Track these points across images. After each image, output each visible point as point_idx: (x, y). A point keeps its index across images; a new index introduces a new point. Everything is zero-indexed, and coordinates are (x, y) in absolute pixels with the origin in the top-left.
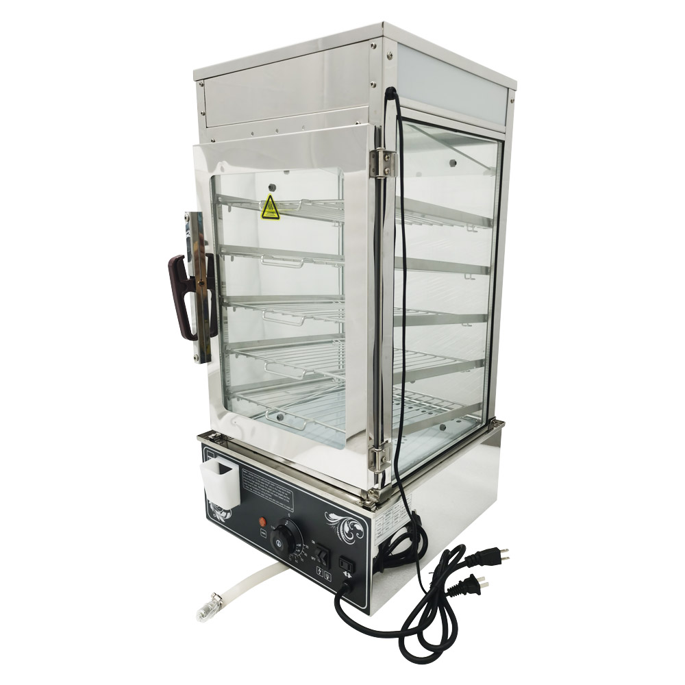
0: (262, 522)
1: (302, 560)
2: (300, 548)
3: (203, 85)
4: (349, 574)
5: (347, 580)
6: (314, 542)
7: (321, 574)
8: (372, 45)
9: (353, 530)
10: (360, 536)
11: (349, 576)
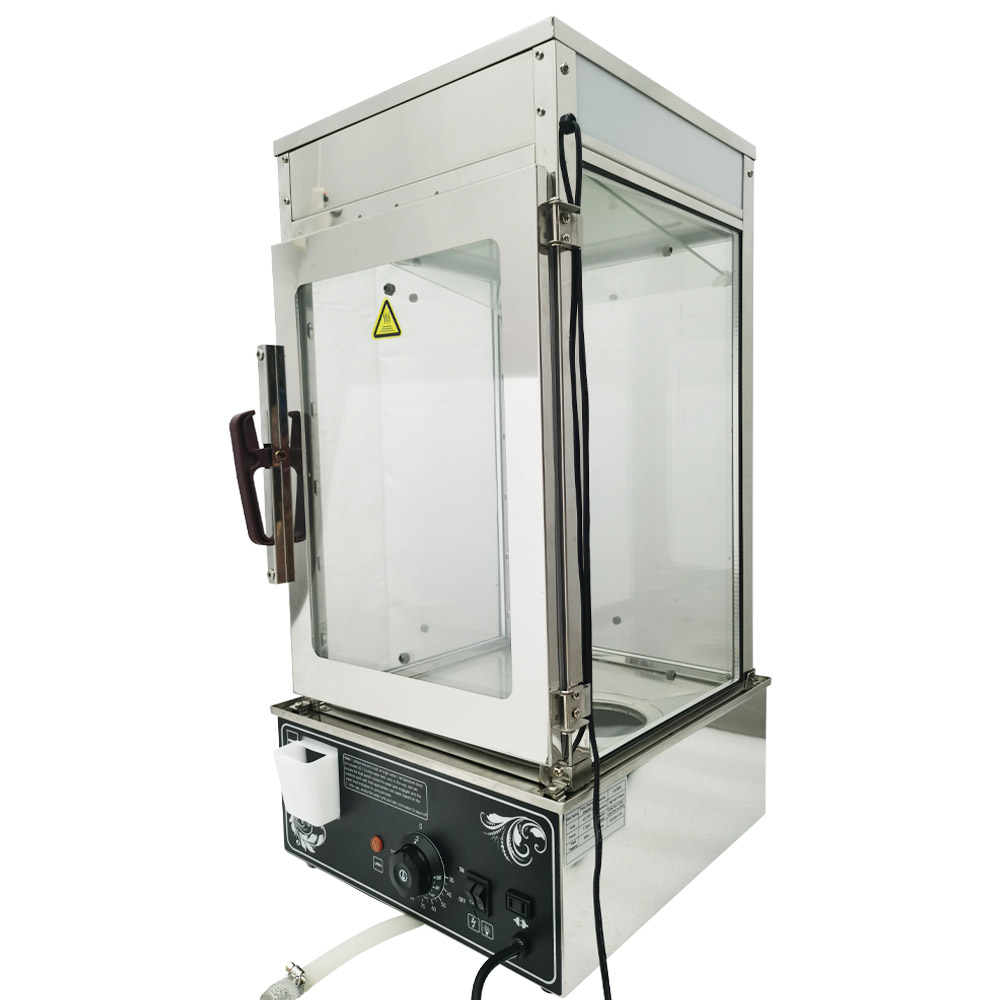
0: (375, 845)
1: (444, 905)
2: (440, 883)
3: (287, 161)
4: (523, 922)
5: (521, 933)
6: (462, 870)
7: (477, 927)
8: (537, 54)
9: (529, 839)
10: (540, 849)
11: (524, 925)
